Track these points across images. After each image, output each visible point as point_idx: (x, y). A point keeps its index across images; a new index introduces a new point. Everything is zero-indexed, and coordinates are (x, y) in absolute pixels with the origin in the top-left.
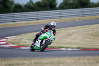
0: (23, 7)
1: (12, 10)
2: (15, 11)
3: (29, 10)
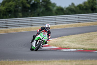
0: (65, 9)
1: (54, 12)
2: (57, 14)
3: (70, 13)
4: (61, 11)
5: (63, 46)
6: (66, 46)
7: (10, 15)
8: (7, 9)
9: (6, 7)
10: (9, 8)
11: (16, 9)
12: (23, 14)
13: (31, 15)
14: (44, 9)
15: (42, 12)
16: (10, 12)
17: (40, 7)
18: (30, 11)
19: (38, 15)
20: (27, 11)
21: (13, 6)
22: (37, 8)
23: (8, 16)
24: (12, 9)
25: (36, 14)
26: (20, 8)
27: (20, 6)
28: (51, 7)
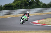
0: (47, 5)
1: (41, 6)
2: (43, 7)
3: (50, 7)
4: (45, 6)
5: (46, 23)
6: (47, 23)
7: (18, 8)
8: (16, 5)
9: (16, 4)
10: (18, 4)
11: (21, 5)
12: (25, 7)
13: (29, 7)
14: (36, 5)
15: (35, 6)
16: (18, 6)
17: (34, 4)
18: (28, 6)
19: (33, 8)
20: (27, 6)
21: (20, 3)
22: (32, 4)
23: (17, 8)
24: (19, 4)
25: (32, 7)
26: (23, 4)
27: (23, 3)
28: (39, 4)
